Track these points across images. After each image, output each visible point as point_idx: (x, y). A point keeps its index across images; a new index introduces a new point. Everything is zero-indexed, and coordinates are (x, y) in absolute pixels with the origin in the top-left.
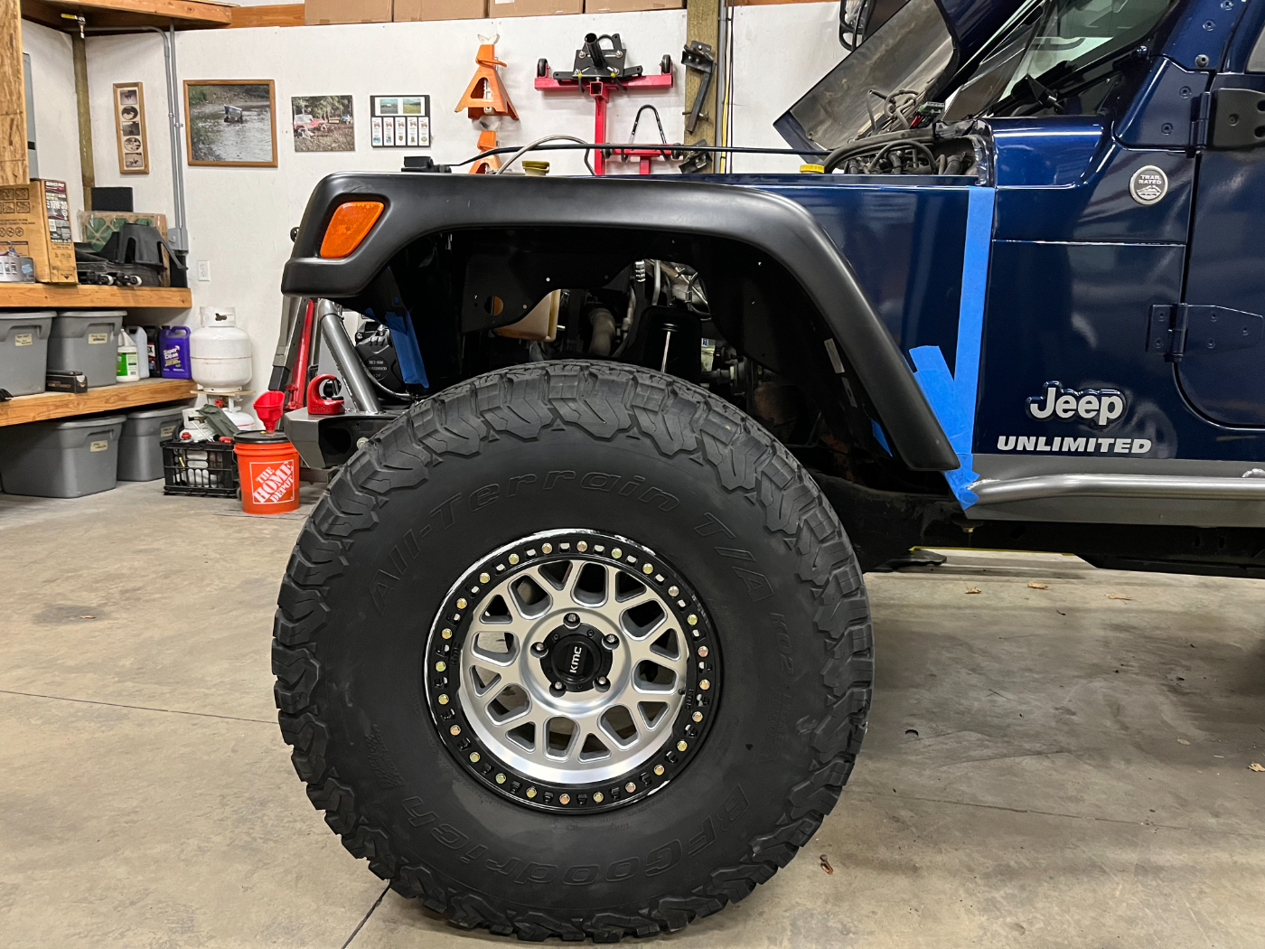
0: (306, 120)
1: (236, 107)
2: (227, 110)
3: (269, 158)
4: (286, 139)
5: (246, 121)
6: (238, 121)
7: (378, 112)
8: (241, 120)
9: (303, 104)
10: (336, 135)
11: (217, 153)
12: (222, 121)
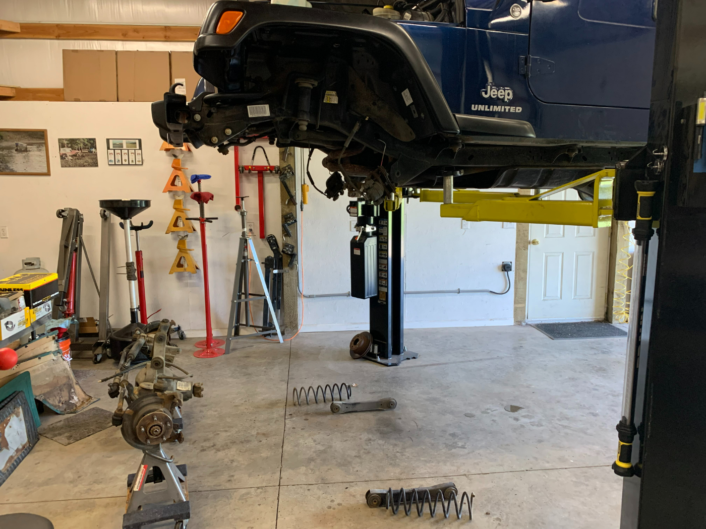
0: (68, 151)
1: (23, 143)
2: (17, 145)
3: (45, 171)
4: (55, 160)
5: (30, 151)
6: (24, 151)
7: (111, 147)
8: (26, 150)
9: (65, 142)
10: (87, 158)
11: (11, 168)
12: (14, 151)
